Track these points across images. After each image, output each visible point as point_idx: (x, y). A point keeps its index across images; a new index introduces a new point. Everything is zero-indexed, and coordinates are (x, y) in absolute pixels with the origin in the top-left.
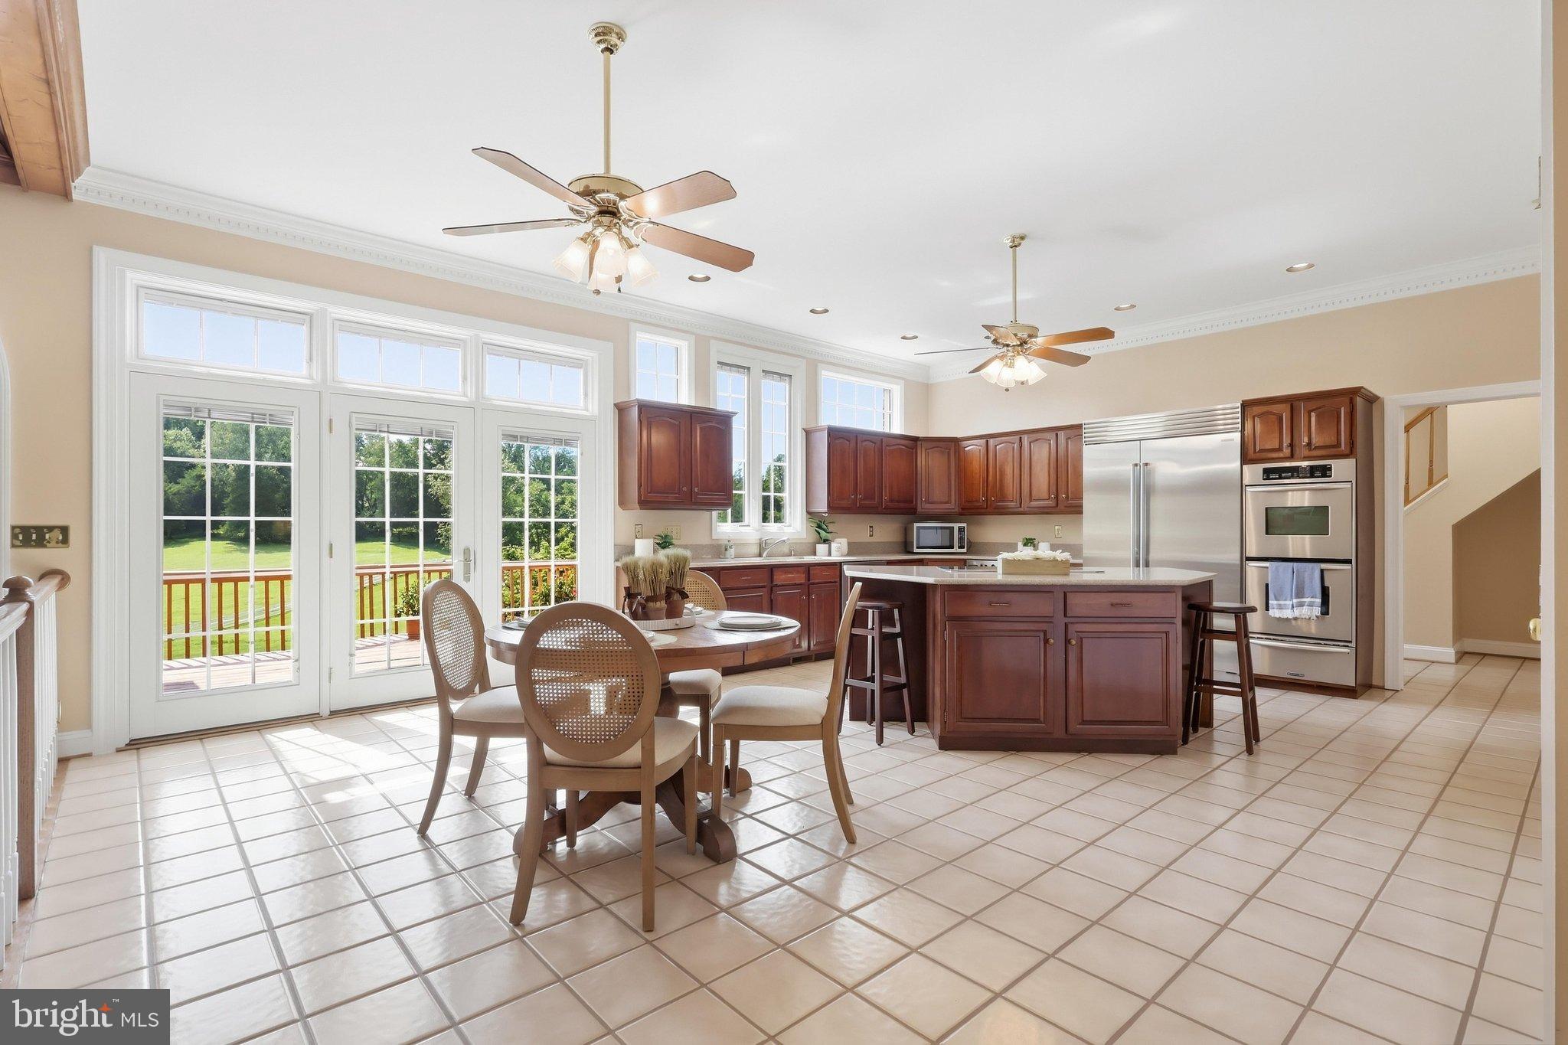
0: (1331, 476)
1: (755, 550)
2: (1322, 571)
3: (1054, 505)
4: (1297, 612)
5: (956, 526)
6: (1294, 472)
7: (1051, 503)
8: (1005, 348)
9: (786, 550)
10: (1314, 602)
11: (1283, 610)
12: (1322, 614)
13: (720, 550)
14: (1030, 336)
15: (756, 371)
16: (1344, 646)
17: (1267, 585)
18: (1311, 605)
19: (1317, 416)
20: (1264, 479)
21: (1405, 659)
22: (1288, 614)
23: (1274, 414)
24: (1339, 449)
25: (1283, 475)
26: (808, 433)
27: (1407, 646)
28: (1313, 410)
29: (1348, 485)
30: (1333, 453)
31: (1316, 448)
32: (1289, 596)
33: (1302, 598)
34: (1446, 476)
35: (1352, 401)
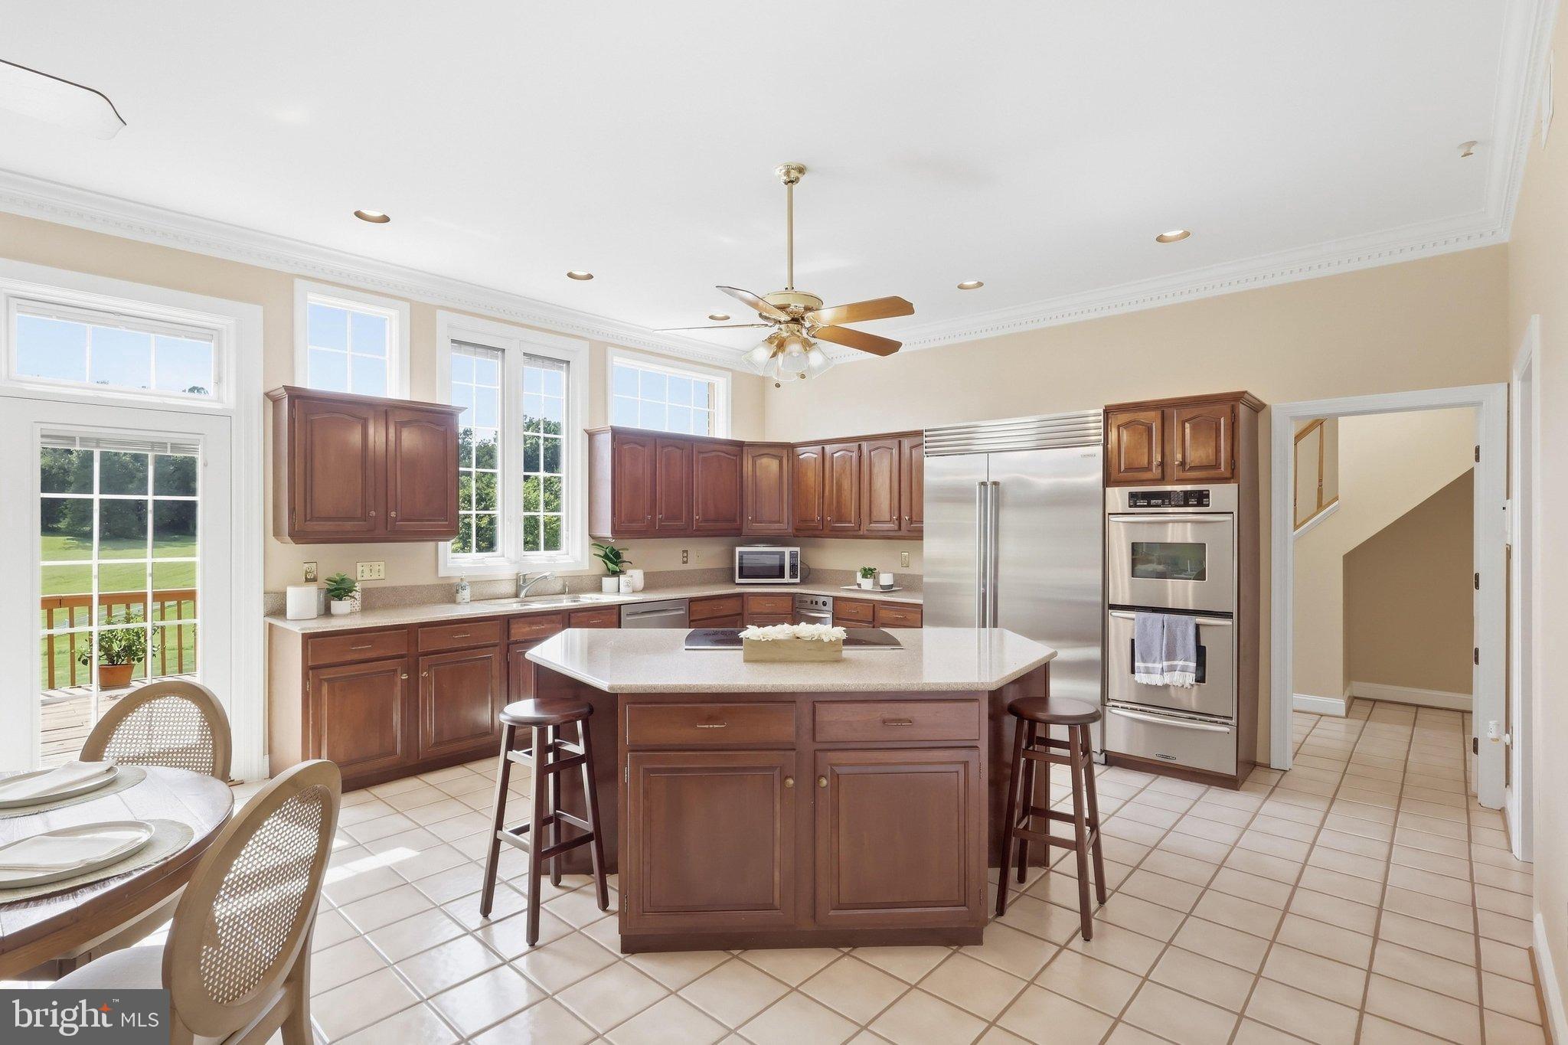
0: (1208, 505)
1: (510, 588)
2: (1197, 627)
3: (896, 528)
4: (1167, 679)
5: (787, 550)
6: (1165, 498)
7: (893, 526)
8: (777, 326)
9: (558, 587)
10: (1187, 666)
11: (1153, 674)
12: (1197, 681)
13: (449, 593)
14: (808, 309)
15: (514, 354)
16: (1223, 723)
17: (1133, 641)
18: (1184, 670)
19: (1193, 429)
20: (1130, 506)
21: (1294, 711)
22: (1157, 680)
23: (1143, 424)
24: (1218, 471)
25: (1153, 502)
26: (591, 436)
27: (1295, 696)
28: (1187, 421)
29: (1228, 518)
30: (1210, 476)
31: (1192, 468)
32: (1158, 658)
33: (1174, 660)
34: (1336, 499)
35: (1234, 412)
